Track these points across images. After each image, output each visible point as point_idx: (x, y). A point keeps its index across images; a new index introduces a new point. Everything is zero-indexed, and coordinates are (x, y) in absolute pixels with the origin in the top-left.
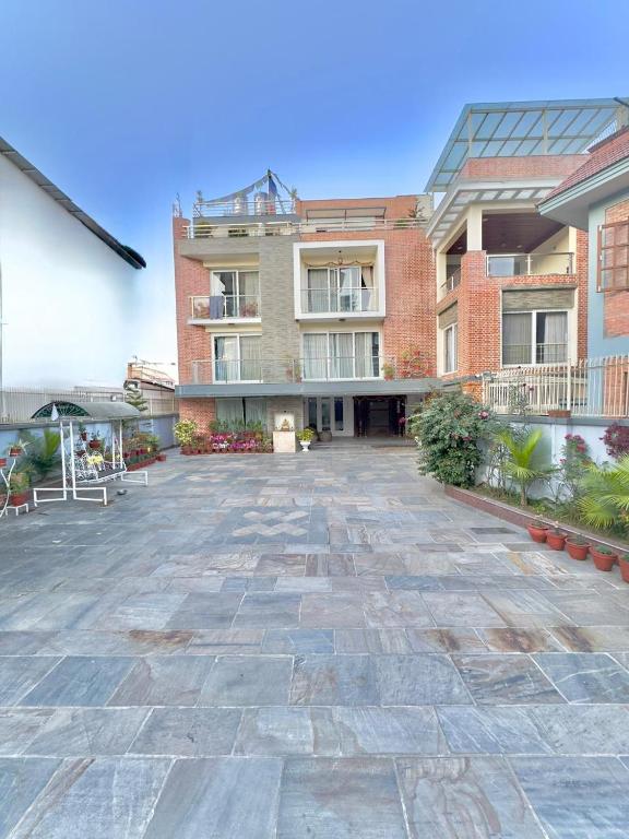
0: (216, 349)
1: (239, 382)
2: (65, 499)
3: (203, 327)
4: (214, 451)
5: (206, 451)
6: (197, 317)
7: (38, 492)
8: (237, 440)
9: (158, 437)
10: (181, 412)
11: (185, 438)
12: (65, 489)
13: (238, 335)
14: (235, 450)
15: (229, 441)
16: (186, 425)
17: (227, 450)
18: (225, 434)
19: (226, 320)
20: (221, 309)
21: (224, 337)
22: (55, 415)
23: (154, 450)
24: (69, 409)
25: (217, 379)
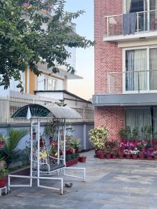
0: (127, 61)
1: (148, 91)
2: (31, 185)
3: (115, 43)
4: (125, 156)
5: (118, 156)
6: (110, 35)
7: (11, 178)
8: (147, 148)
9: (78, 141)
10: (95, 120)
11: (99, 143)
12: (31, 177)
13: (148, 48)
14: (146, 157)
15: (140, 149)
16: (100, 131)
17: (138, 157)
18: (134, 142)
19: (138, 35)
20: (133, 24)
21: (134, 51)
22: (29, 115)
23: (77, 151)
24: (38, 111)
25: (127, 90)
